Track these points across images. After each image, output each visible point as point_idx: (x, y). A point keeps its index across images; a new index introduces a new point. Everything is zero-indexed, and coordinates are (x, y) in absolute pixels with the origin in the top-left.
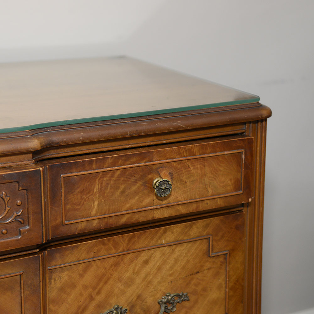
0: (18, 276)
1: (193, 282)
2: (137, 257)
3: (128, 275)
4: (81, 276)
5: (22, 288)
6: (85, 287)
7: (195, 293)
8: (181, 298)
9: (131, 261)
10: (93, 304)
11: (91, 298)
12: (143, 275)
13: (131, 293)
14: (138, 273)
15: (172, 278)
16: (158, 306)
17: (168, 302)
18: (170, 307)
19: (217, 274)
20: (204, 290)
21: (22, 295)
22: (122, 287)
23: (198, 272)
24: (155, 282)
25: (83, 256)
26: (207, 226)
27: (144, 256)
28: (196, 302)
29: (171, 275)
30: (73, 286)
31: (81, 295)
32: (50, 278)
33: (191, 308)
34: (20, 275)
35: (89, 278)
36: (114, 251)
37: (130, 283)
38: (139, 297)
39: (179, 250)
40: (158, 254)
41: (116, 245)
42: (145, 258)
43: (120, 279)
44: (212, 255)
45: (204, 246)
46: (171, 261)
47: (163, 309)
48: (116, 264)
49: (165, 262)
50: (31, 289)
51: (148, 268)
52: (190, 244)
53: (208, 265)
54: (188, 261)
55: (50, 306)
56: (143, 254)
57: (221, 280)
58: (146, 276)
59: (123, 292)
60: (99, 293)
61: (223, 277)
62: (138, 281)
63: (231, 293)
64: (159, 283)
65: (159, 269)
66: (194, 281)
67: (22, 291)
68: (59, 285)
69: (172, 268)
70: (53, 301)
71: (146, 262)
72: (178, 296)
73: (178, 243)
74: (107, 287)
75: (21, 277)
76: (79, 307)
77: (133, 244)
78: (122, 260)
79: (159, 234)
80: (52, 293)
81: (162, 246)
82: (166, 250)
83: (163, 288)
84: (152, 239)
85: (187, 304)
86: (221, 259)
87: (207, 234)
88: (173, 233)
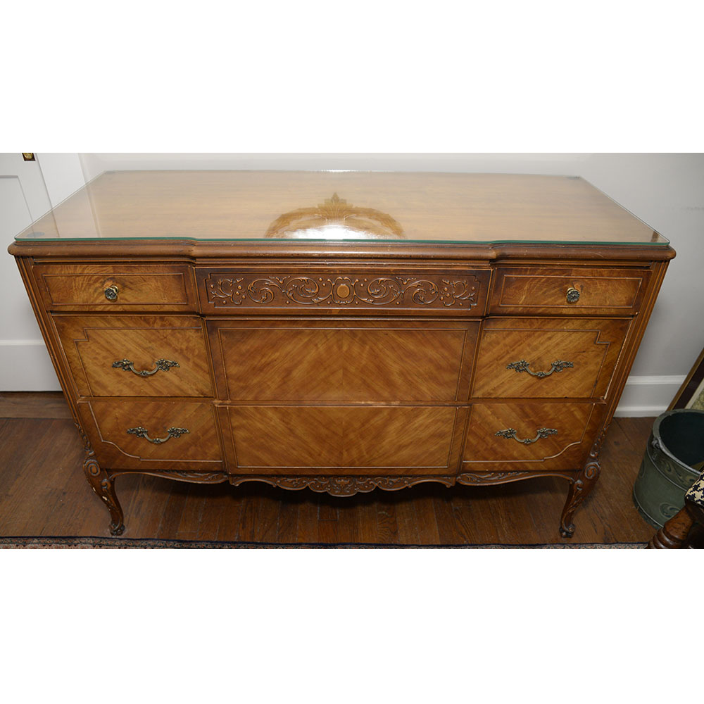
1: (578, 357)
2: (544, 334)
3: (535, 343)
4: (504, 338)
5: (466, 338)
6: (505, 345)
7: (578, 364)
8: (568, 365)
9: (539, 336)
10: (508, 356)
11: (508, 353)
12: (545, 346)
13: (535, 355)
14: (542, 344)
15: (565, 352)
16: (550, 367)
17: (558, 365)
18: (558, 369)
19: (597, 355)
20: (586, 363)
21: (465, 342)
22: (529, 350)
23: (584, 352)
24: (553, 351)
25: (508, 326)
26: (599, 323)
27: (549, 335)
28: (578, 369)
29: (564, 350)
30: (498, 343)
31: (502, 349)
32: (484, 336)
33: (572, 372)
35: (508, 340)
36: (529, 327)
37: (536, 349)
38: (539, 358)
39: (574, 336)
40: (560, 334)
41: (531, 324)
42: (550, 336)
43: (529, 345)
44: (597, 343)
45: (593, 336)
46: (567, 342)
47: (554, 369)
48: (529, 336)
49: (562, 341)
50: (471, 340)
51: (549, 343)
52: (583, 333)
53: (593, 348)
54: (579, 343)
55: (481, 351)
56: (549, 333)
57: (599, 360)
58: (547, 347)
59: (529, 353)
60: (513, 350)
61: (602, 358)
62: (541, 348)
63: (604, 369)
64: (555, 353)
65: (557, 344)
66: (580, 357)
67: (465, 340)
68: (488, 340)
69: (566, 345)
70: (483, 349)
71: (550, 338)
72: (567, 363)
73: (575, 331)
74: (520, 348)
76: (499, 356)
77: (544, 326)
78: (534, 334)
79: (563, 323)
80: (483, 345)
81: (563, 330)
82: (567, 334)
83: (557, 357)
84: (558, 325)
85: (571, 369)
86: (604, 347)
87: (598, 329)
88: (573, 324)
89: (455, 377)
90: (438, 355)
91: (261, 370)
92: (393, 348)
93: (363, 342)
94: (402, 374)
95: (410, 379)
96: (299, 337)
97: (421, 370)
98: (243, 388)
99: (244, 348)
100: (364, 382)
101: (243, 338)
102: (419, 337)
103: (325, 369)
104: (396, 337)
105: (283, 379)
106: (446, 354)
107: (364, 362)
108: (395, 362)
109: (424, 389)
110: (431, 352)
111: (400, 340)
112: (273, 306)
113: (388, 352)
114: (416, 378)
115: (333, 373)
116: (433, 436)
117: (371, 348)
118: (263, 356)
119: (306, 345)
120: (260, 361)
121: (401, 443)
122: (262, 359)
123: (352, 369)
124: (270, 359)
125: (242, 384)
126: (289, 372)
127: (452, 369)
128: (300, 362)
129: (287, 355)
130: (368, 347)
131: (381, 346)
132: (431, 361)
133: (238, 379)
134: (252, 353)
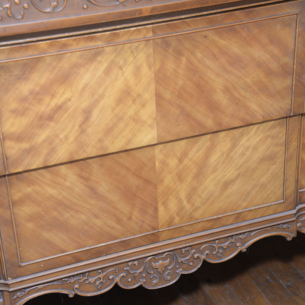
0: (295, 15)
5: (298, 25)
21: (297, 31)
34: (297, 14)
50: (304, 26)
67: (297, 27)
75: (297, 16)
89: (288, 82)
90: (267, 56)
91: (51, 118)
92: (214, 55)
93: (179, 53)
94: (226, 90)
95: (236, 94)
96: (99, 58)
97: (249, 81)
98: (28, 151)
99: (25, 88)
100: (183, 110)
101: (24, 73)
102: (244, 34)
103: (134, 101)
104: (216, 38)
105: (80, 126)
106: (276, 51)
107: (180, 82)
108: (218, 75)
109: (253, 106)
110: (258, 53)
111: (222, 42)
112: (66, 15)
113: (208, 62)
114: (243, 92)
115: (143, 106)
116: (263, 160)
117: (189, 61)
118: (53, 96)
119: (107, 71)
120: (48, 105)
121: (227, 178)
122: (51, 99)
123: (167, 95)
124: (62, 99)
125: (25, 145)
126: (87, 113)
127: (285, 71)
128: (102, 96)
129: (83, 90)
130: (184, 59)
131: (199, 55)
132: (260, 65)
133: (19, 138)
134: (38, 93)
